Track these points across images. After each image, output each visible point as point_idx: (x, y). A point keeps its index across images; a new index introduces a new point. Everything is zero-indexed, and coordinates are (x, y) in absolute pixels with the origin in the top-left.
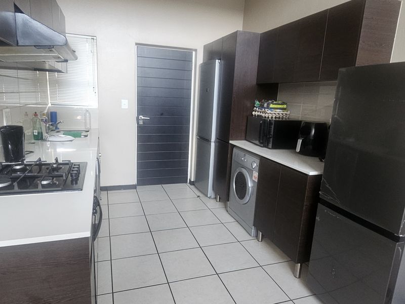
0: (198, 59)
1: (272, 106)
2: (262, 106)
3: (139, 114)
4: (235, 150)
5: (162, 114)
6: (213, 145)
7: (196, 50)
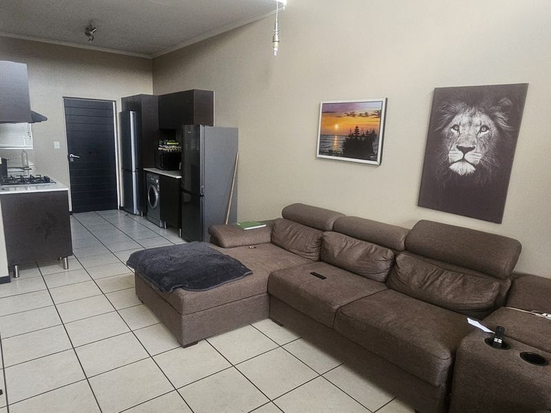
0: (118, 108)
1: (168, 143)
2: (163, 144)
3: (69, 153)
4: (148, 174)
5: (90, 153)
6: (134, 174)
7: (115, 101)
